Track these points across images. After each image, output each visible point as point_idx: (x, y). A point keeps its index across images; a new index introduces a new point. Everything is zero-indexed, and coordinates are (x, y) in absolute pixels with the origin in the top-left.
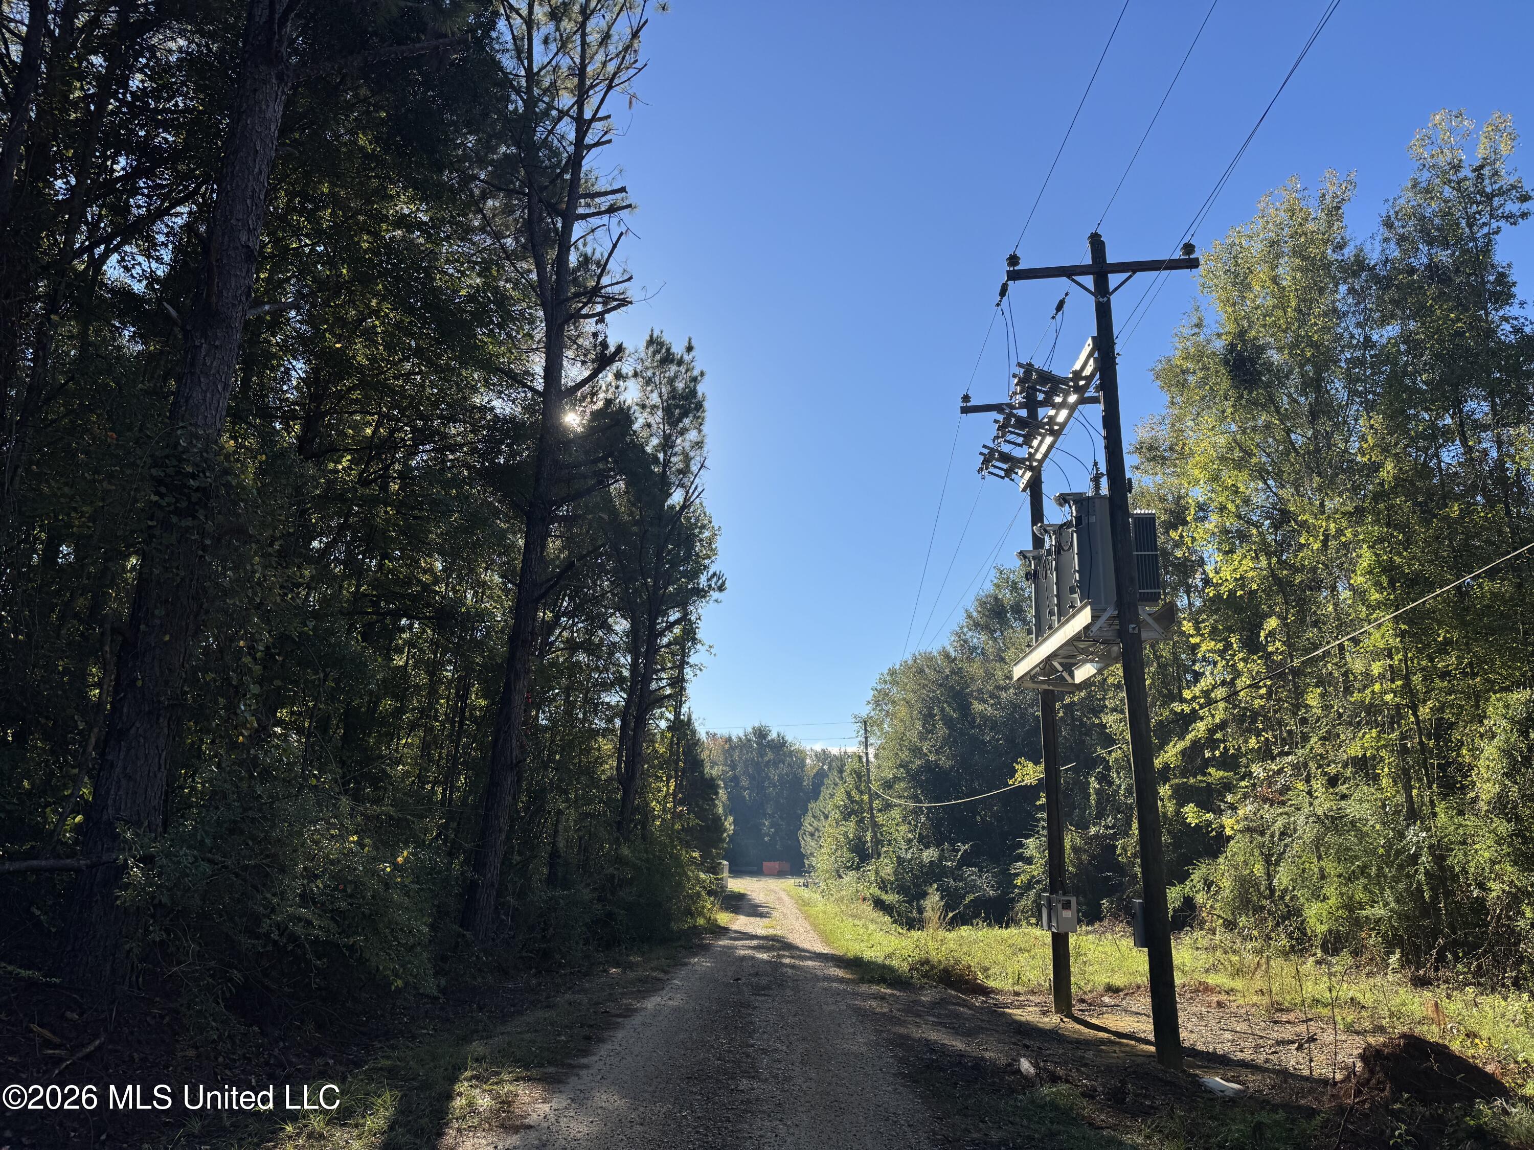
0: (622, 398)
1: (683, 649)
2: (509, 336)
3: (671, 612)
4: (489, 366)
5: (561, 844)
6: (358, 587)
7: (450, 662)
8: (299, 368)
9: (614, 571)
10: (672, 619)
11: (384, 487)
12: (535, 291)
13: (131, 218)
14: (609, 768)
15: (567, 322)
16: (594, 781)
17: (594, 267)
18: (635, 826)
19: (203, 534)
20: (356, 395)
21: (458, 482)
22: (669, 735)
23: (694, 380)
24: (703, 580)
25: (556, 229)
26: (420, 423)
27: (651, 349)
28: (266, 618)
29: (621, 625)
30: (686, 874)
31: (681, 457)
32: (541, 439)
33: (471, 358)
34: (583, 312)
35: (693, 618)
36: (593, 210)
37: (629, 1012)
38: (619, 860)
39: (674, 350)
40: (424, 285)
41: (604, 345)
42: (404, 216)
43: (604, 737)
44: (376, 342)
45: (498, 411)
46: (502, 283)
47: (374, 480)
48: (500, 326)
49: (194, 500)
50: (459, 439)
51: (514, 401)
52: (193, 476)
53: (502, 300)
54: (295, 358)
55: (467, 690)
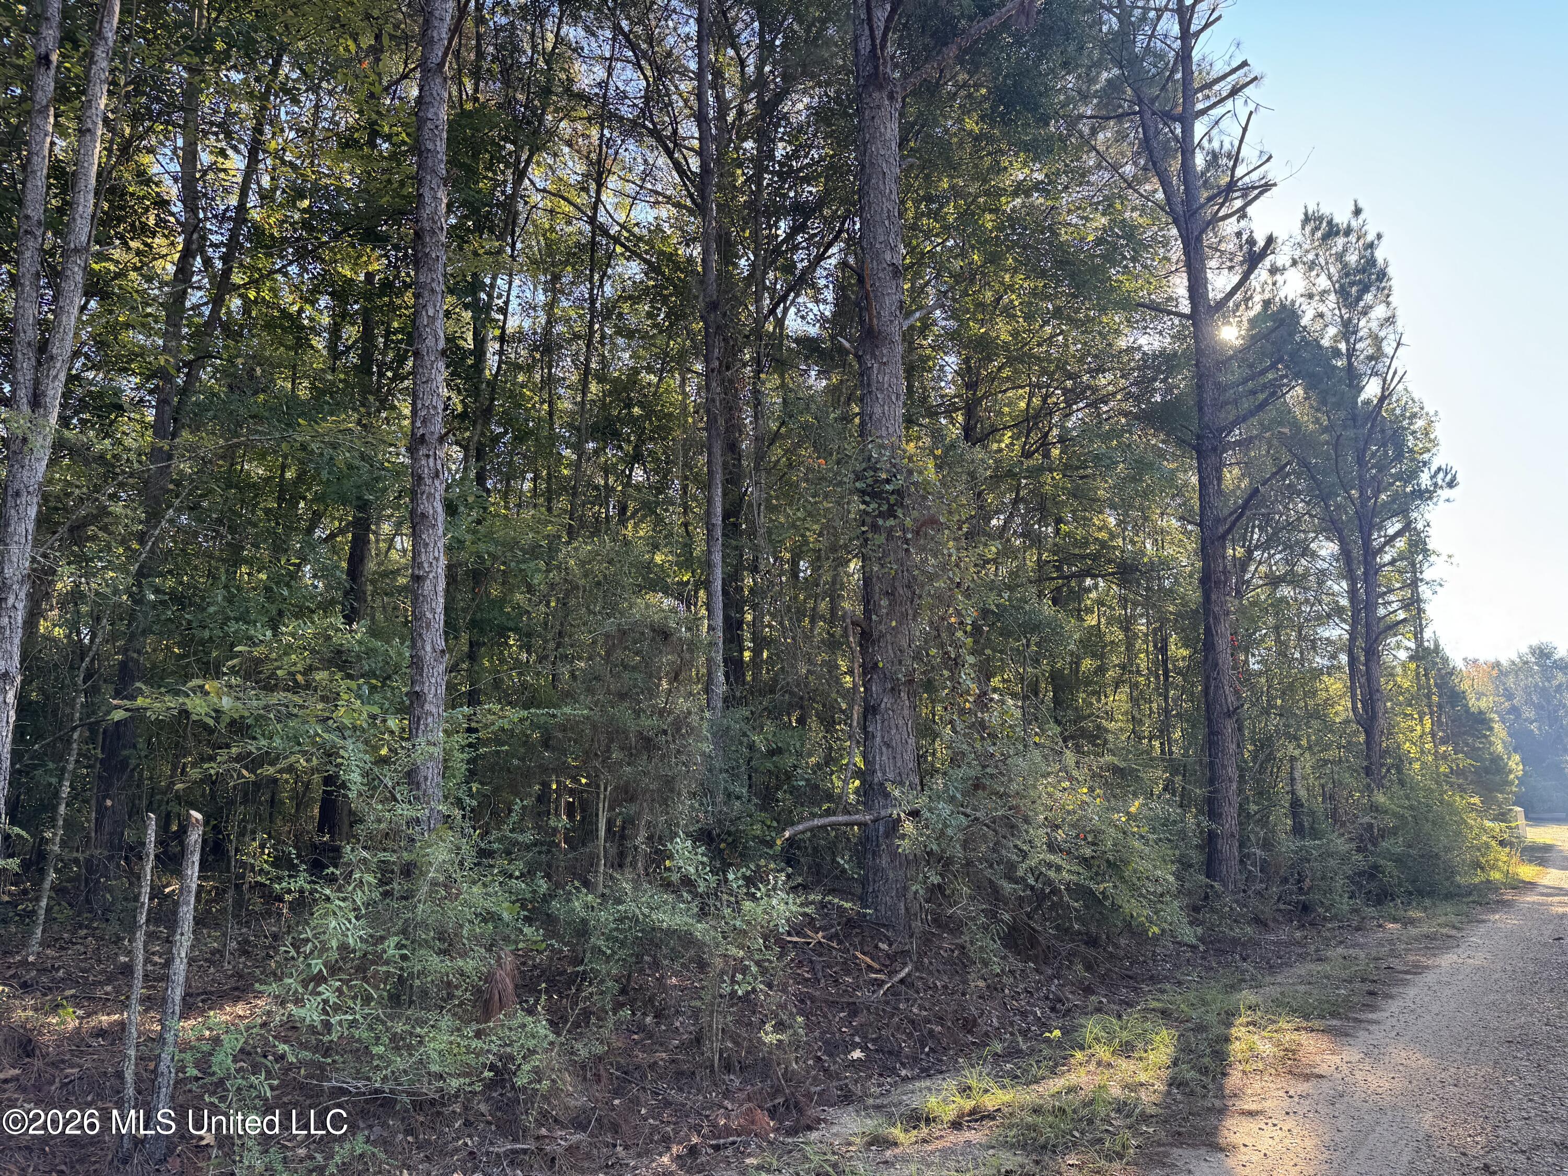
0: (1282, 295)
1: (1413, 565)
2: (1145, 267)
3: (1388, 523)
4: (1128, 305)
5: (1302, 793)
6: (1040, 555)
7: (1141, 616)
8: (952, 361)
9: (1310, 490)
10: (1391, 531)
11: (1047, 455)
12: (1163, 209)
13: (797, 272)
14: (1342, 710)
15: (1203, 231)
16: (1328, 727)
17: (1225, 161)
18: (1388, 771)
19: (904, 531)
20: (1006, 373)
21: (1115, 433)
22: (1413, 666)
23: (1371, 246)
24: (1425, 479)
25: (1176, 138)
26: (1069, 383)
27: (1308, 229)
28: (968, 594)
29: (1327, 548)
30: (1465, 822)
31: (1369, 341)
32: (1197, 365)
33: (1109, 301)
34: (1221, 214)
35: (1420, 526)
36: (1213, 100)
37: (1418, 970)
38: (1374, 808)
39: (1337, 220)
40: (1050, 244)
41: (1251, 242)
42: (1020, 183)
43: (1329, 674)
44: (1015, 316)
45: (1146, 348)
46: (1127, 215)
47: (1036, 451)
48: (1134, 259)
49: (892, 501)
50: (1110, 388)
51: (1160, 333)
52: (888, 481)
53: (1130, 232)
54: (946, 354)
55: (1165, 641)
